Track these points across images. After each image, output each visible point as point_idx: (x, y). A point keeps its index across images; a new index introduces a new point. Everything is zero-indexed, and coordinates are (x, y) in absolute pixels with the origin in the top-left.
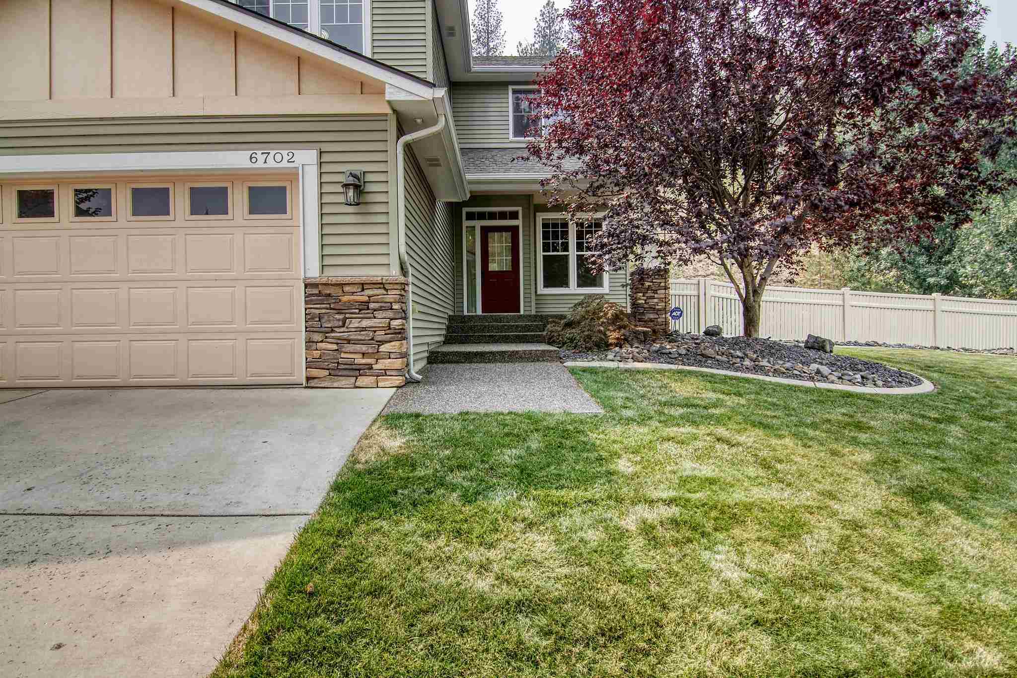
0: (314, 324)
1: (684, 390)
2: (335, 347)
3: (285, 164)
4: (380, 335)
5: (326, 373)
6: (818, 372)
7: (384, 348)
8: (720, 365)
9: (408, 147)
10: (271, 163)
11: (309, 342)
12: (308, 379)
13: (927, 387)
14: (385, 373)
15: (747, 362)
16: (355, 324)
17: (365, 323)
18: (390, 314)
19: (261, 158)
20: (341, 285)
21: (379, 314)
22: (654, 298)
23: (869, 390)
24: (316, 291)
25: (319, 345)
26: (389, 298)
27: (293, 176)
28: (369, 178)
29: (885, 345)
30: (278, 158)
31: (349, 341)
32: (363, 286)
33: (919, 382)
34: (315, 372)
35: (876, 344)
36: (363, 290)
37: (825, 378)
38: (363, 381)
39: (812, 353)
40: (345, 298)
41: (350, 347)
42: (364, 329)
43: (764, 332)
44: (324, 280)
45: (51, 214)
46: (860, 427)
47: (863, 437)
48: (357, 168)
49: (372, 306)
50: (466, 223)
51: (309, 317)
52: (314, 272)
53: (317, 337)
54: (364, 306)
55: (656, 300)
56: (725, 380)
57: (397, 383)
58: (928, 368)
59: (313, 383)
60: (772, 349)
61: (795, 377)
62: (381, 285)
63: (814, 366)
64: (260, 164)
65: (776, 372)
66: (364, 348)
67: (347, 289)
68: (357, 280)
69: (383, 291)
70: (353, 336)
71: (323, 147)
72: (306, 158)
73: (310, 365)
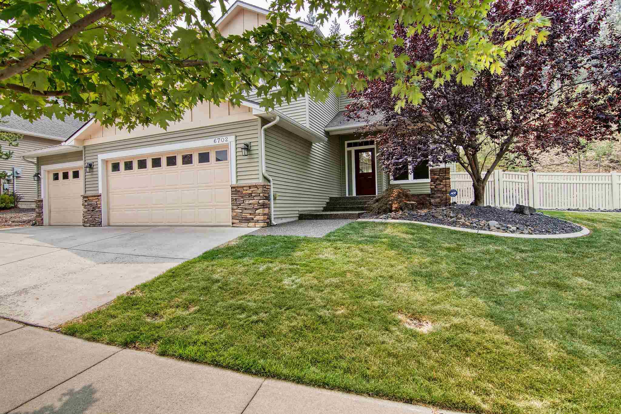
0: (234, 202)
2: (241, 211)
3: (225, 142)
4: (256, 206)
5: (238, 221)
7: (257, 212)
9: (265, 130)
10: (220, 142)
11: (233, 209)
12: (233, 223)
13: (586, 231)
14: (258, 221)
16: (247, 202)
17: (251, 202)
18: (259, 198)
19: (217, 141)
20: (242, 187)
21: (255, 198)
22: (441, 184)
24: (235, 190)
25: (236, 210)
26: (259, 191)
27: (227, 146)
28: (252, 144)
30: (223, 140)
31: (246, 209)
33: (581, 229)
34: (235, 221)
36: (250, 188)
38: (250, 224)
40: (244, 192)
41: (245, 211)
42: (250, 204)
44: (237, 185)
45: (160, 166)
48: (247, 142)
49: (253, 195)
50: (347, 149)
51: (232, 200)
52: (234, 183)
53: (235, 207)
54: (250, 195)
55: (441, 186)
57: (262, 225)
59: (234, 225)
60: (494, 211)
62: (256, 186)
64: (217, 143)
66: (250, 212)
67: (244, 188)
68: (247, 185)
69: (256, 189)
70: (247, 207)
71: (239, 134)
72: (231, 139)
73: (233, 218)
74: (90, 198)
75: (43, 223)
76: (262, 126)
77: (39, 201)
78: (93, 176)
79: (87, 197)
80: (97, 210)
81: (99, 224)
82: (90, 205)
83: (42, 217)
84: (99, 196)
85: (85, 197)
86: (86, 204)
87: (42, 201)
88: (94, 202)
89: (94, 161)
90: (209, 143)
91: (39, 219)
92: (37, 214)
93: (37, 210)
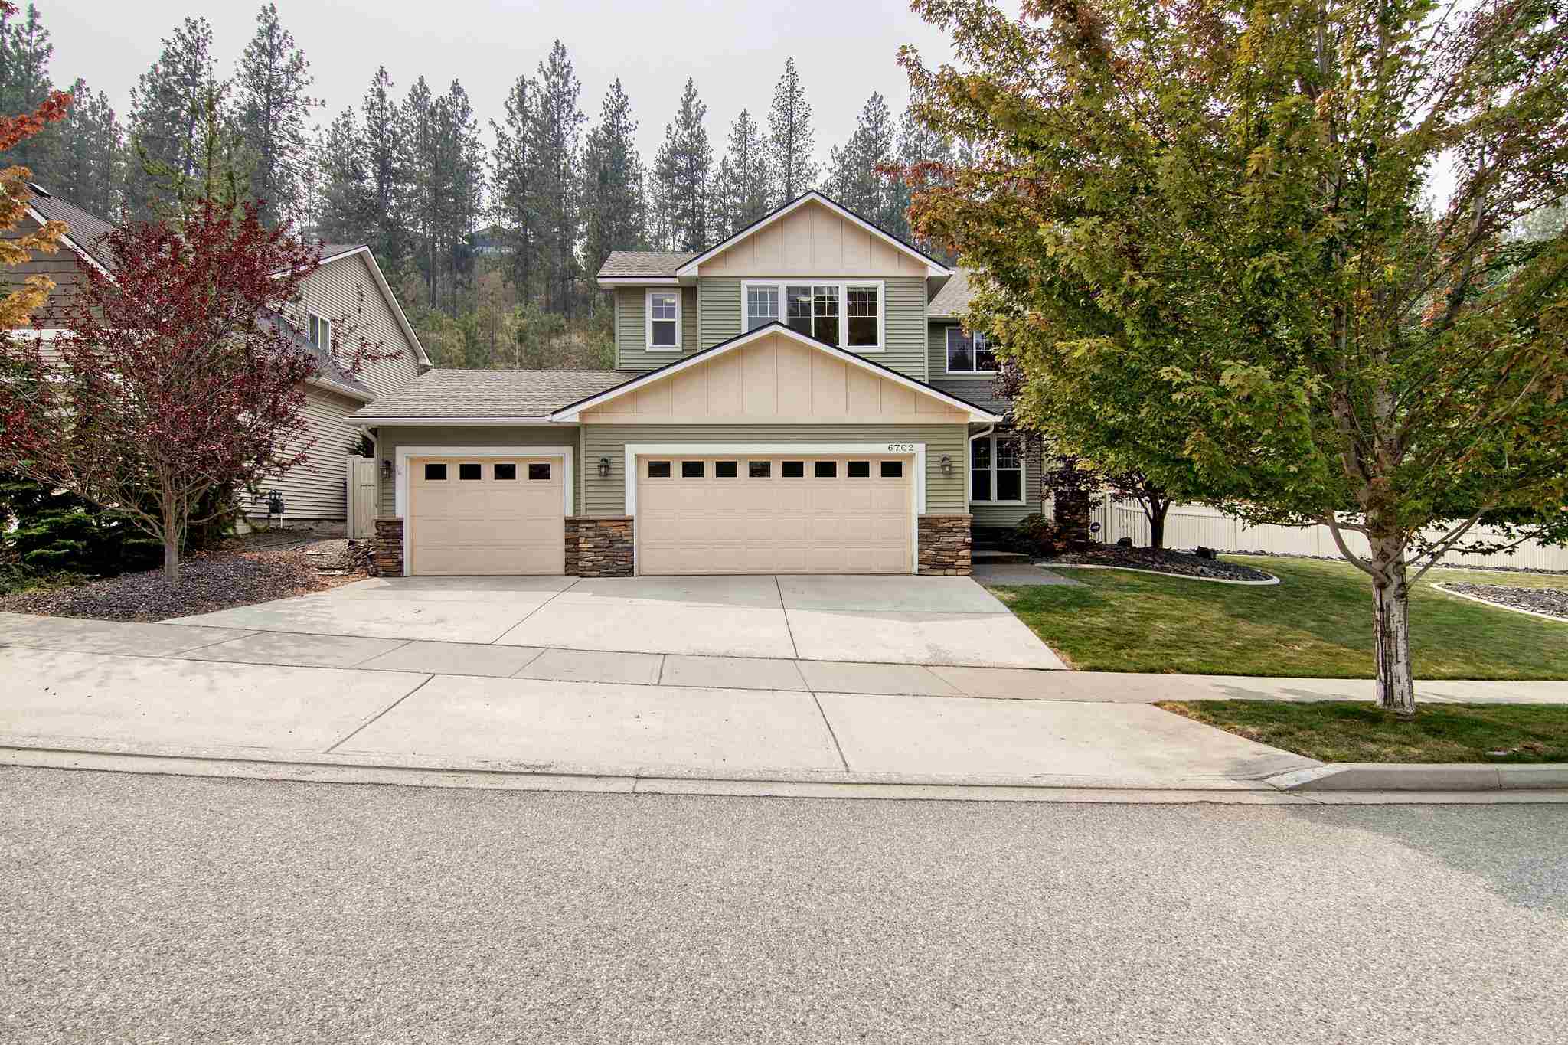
0: (923, 540)
1: (1125, 578)
2: (934, 552)
3: (908, 451)
5: (929, 567)
6: (1202, 571)
7: (960, 553)
8: (1139, 566)
9: (974, 442)
10: (900, 451)
11: (920, 550)
12: (920, 570)
13: (1275, 581)
14: (961, 567)
15: (1156, 565)
16: (945, 539)
17: (951, 540)
18: (964, 534)
19: (895, 448)
20: (938, 518)
21: (958, 535)
22: (1076, 514)
23: (1234, 582)
24: (924, 522)
25: (926, 551)
26: (964, 526)
27: (911, 457)
28: (953, 459)
29: (1272, 554)
30: (904, 447)
31: (942, 549)
32: (950, 519)
33: (1271, 578)
34: (923, 567)
35: (1263, 553)
36: (949, 521)
37: (1206, 575)
38: (949, 571)
39: (1200, 560)
40: (940, 526)
41: (942, 553)
42: (950, 543)
43: (1167, 544)
44: (929, 516)
45: (768, 475)
46: (1218, 596)
47: (1219, 600)
48: (946, 454)
49: (954, 530)
51: (920, 536)
52: (923, 512)
53: (925, 547)
54: (950, 530)
55: (1078, 516)
56: (1144, 574)
57: (967, 573)
58: (1276, 568)
59: (922, 572)
60: (1173, 556)
61: (1186, 574)
62: (960, 519)
63: (1200, 568)
64: (894, 451)
65: (1176, 571)
66: (951, 554)
67: (940, 520)
68: (947, 516)
69: (959, 522)
70: (945, 547)
71: (928, 442)
72: (919, 449)
73: (920, 562)
74: (599, 524)
75: (402, 571)
76: (970, 436)
77: (389, 523)
78: (608, 483)
79: (593, 521)
80: (620, 545)
81: (628, 572)
82: (600, 536)
83: (400, 556)
84: (625, 521)
85: (588, 521)
86: (591, 534)
87: (400, 523)
88: (614, 531)
89: (610, 454)
90: (876, 450)
91: (389, 562)
92: (382, 552)
93: (382, 543)
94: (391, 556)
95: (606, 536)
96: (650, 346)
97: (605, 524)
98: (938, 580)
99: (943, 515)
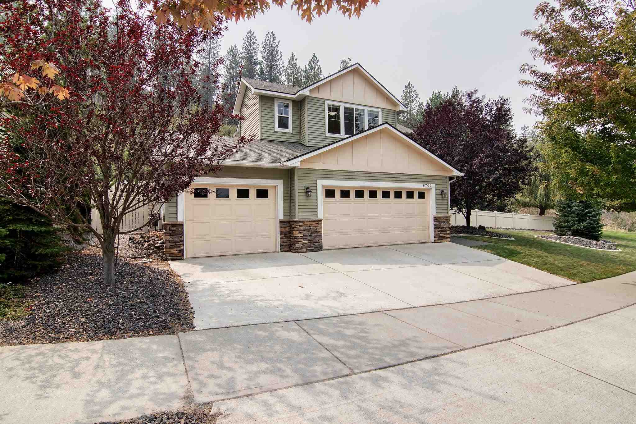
0: (435, 227)
2: (439, 232)
10: (424, 187)
11: (435, 232)
13: (513, 238)
14: (447, 239)
20: (440, 217)
24: (436, 219)
32: (444, 217)
34: (435, 239)
38: (444, 240)
40: (441, 220)
42: (444, 228)
43: (472, 225)
49: (445, 222)
51: (435, 225)
52: (435, 214)
53: (436, 230)
60: (473, 228)
62: (447, 217)
66: (444, 233)
70: (442, 230)
71: (437, 183)
72: (433, 186)
73: (435, 237)
74: (306, 223)
75: (183, 255)
76: (449, 181)
77: (173, 225)
78: (310, 201)
79: (303, 222)
80: (316, 234)
81: (319, 248)
82: (306, 230)
83: (182, 247)
84: (317, 221)
85: (300, 222)
86: (302, 229)
87: (181, 225)
88: (313, 227)
89: (310, 185)
90: (419, 186)
91: (174, 251)
92: (169, 244)
93: (169, 238)
94: (176, 246)
95: (309, 230)
96: (277, 129)
97: (308, 223)
98: (440, 244)
99: (442, 216)
